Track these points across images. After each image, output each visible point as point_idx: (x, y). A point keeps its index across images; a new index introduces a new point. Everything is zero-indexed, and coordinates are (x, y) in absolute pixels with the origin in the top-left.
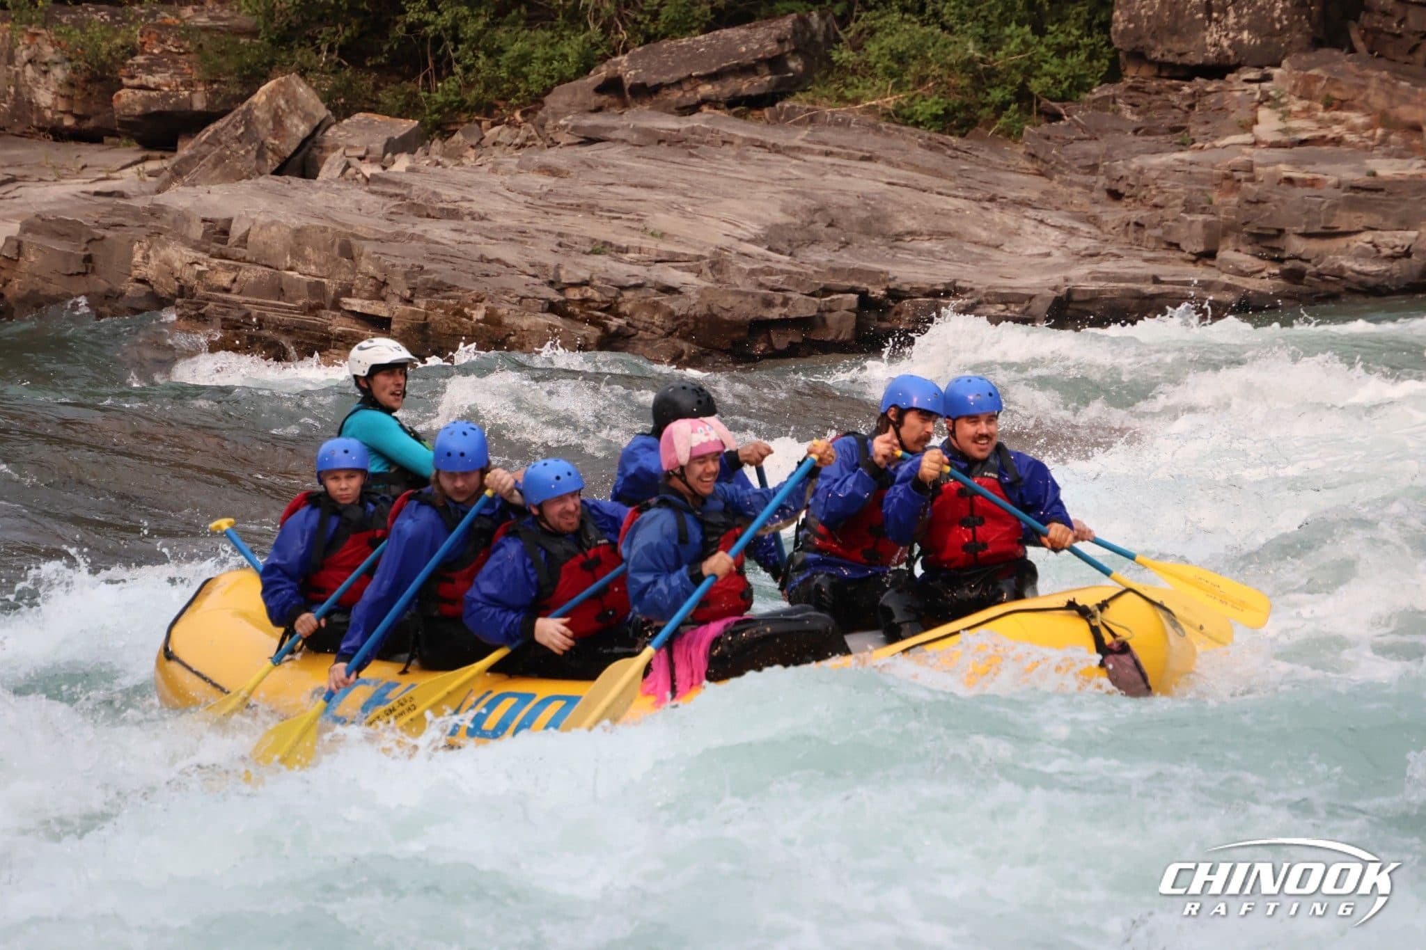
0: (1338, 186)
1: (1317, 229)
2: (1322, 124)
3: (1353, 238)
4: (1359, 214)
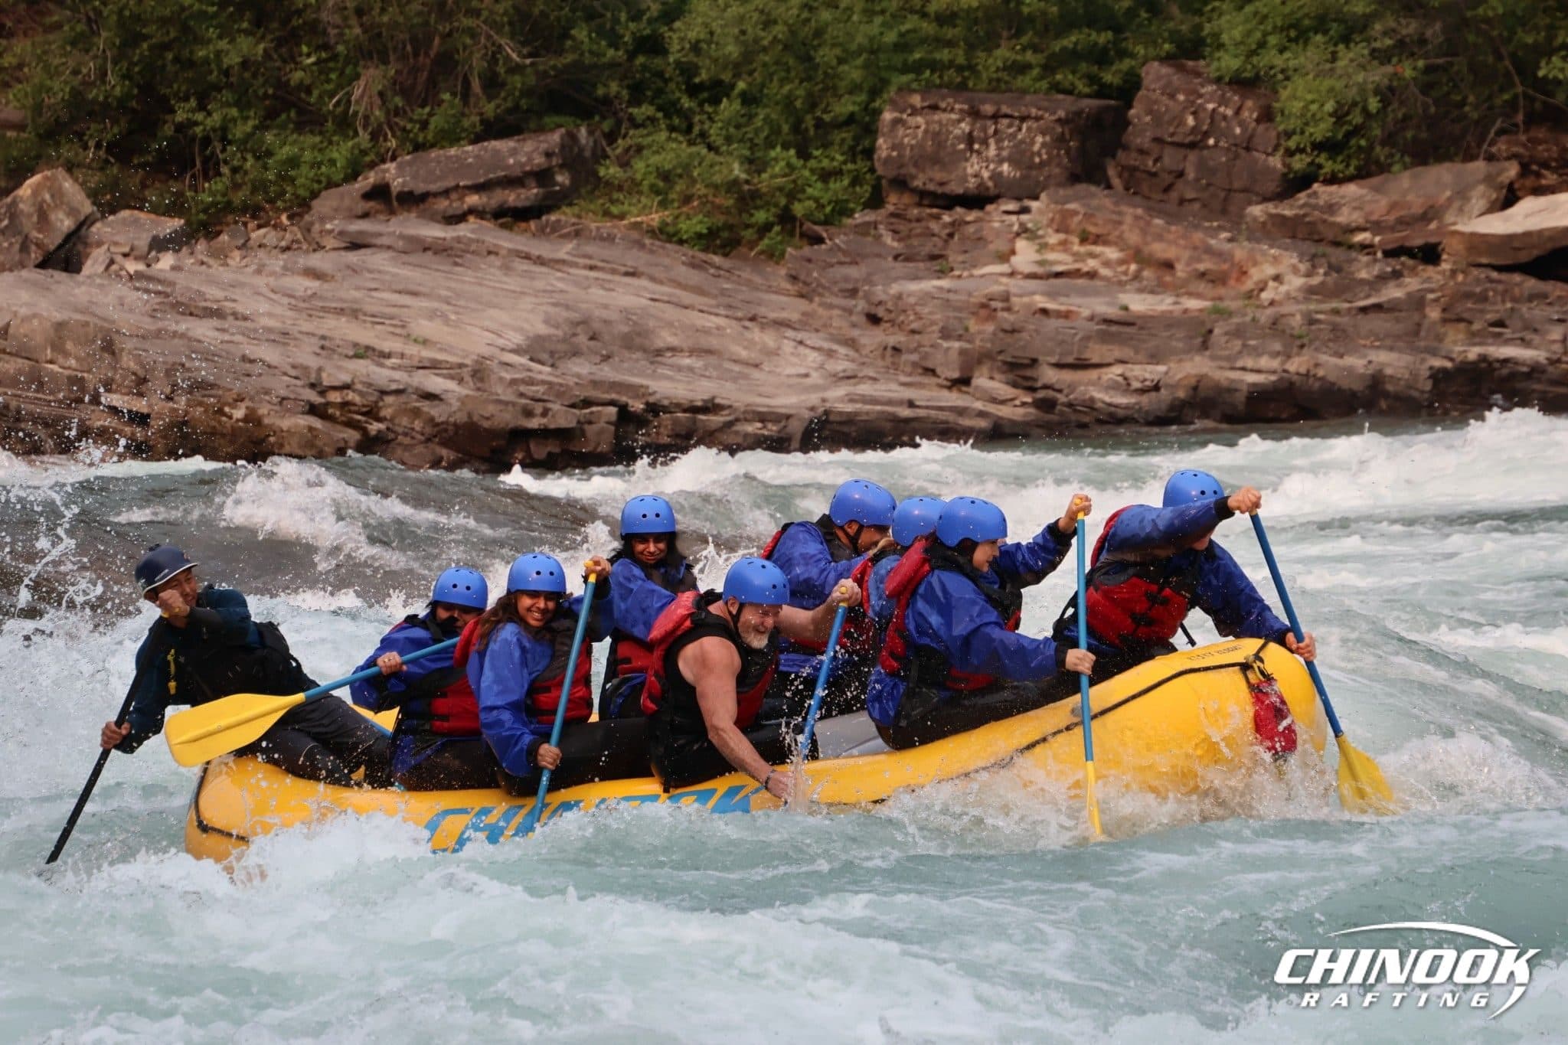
0: (1091, 318)
1: (1070, 360)
2: (1078, 257)
3: (1105, 370)
4: (1111, 347)
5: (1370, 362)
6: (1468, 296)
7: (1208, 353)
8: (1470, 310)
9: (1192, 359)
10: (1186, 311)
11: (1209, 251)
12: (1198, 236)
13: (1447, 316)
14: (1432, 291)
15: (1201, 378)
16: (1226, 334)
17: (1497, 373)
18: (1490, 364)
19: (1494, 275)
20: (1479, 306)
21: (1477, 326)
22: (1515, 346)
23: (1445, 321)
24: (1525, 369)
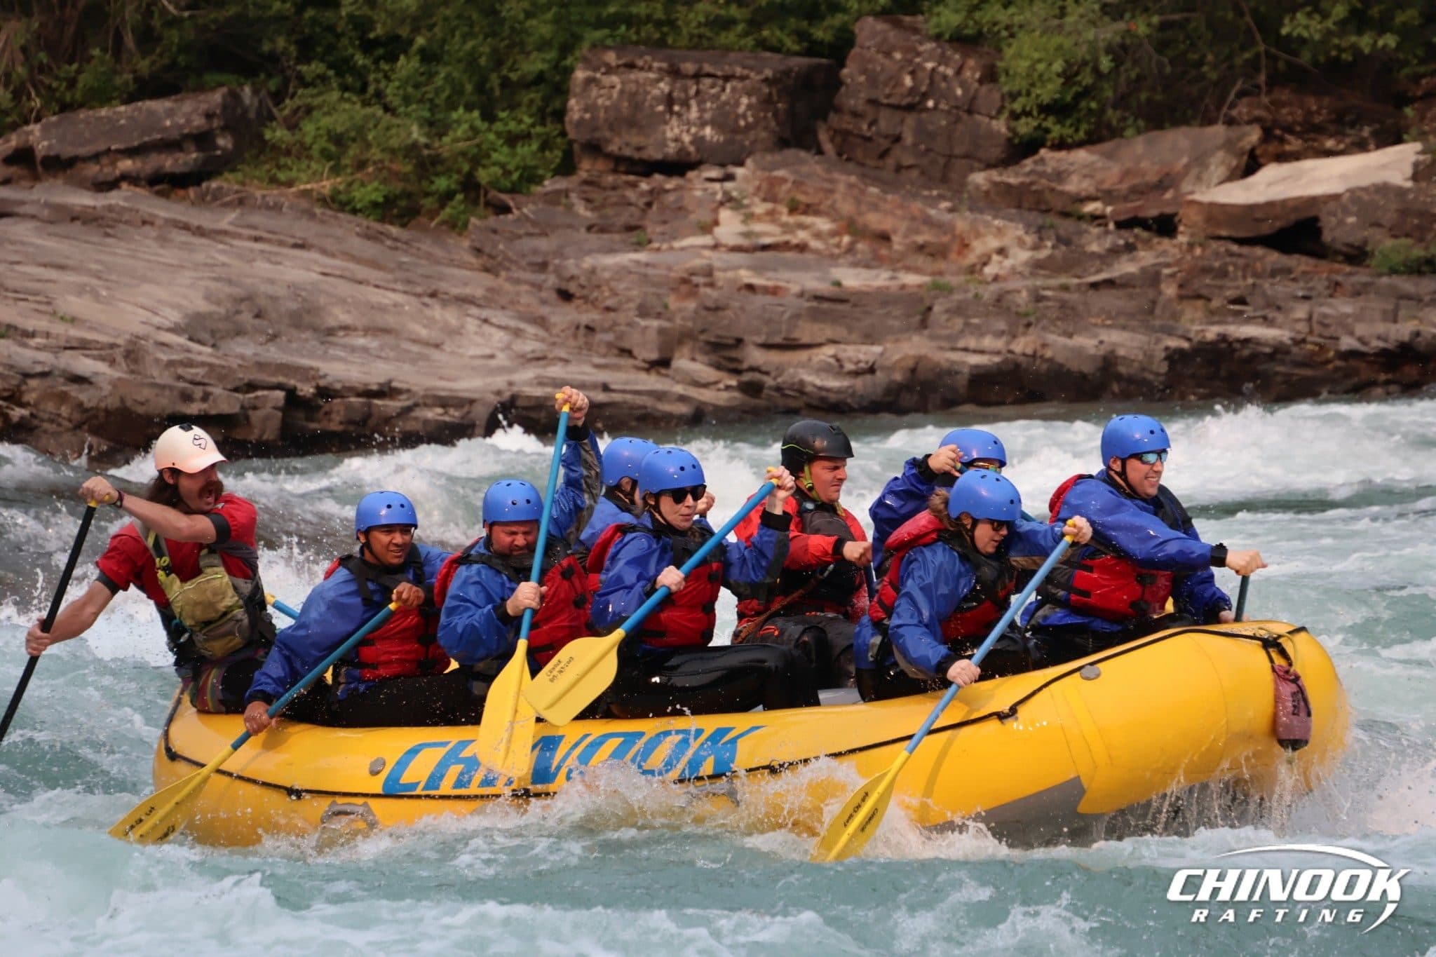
0: (801, 295)
1: (778, 339)
2: (787, 228)
3: (815, 351)
4: (822, 326)
5: (1101, 342)
6: (1206, 270)
7: (926, 332)
8: (1208, 286)
9: (909, 339)
10: (903, 287)
11: (928, 222)
12: (916, 206)
13: (1184, 292)
14: (1168, 265)
15: (919, 360)
16: (947, 311)
17: (1237, 355)
18: (1230, 344)
19: (1235, 248)
20: (1219, 282)
21: (1216, 303)
22: (1257, 324)
23: (1181, 298)
24: (1267, 350)
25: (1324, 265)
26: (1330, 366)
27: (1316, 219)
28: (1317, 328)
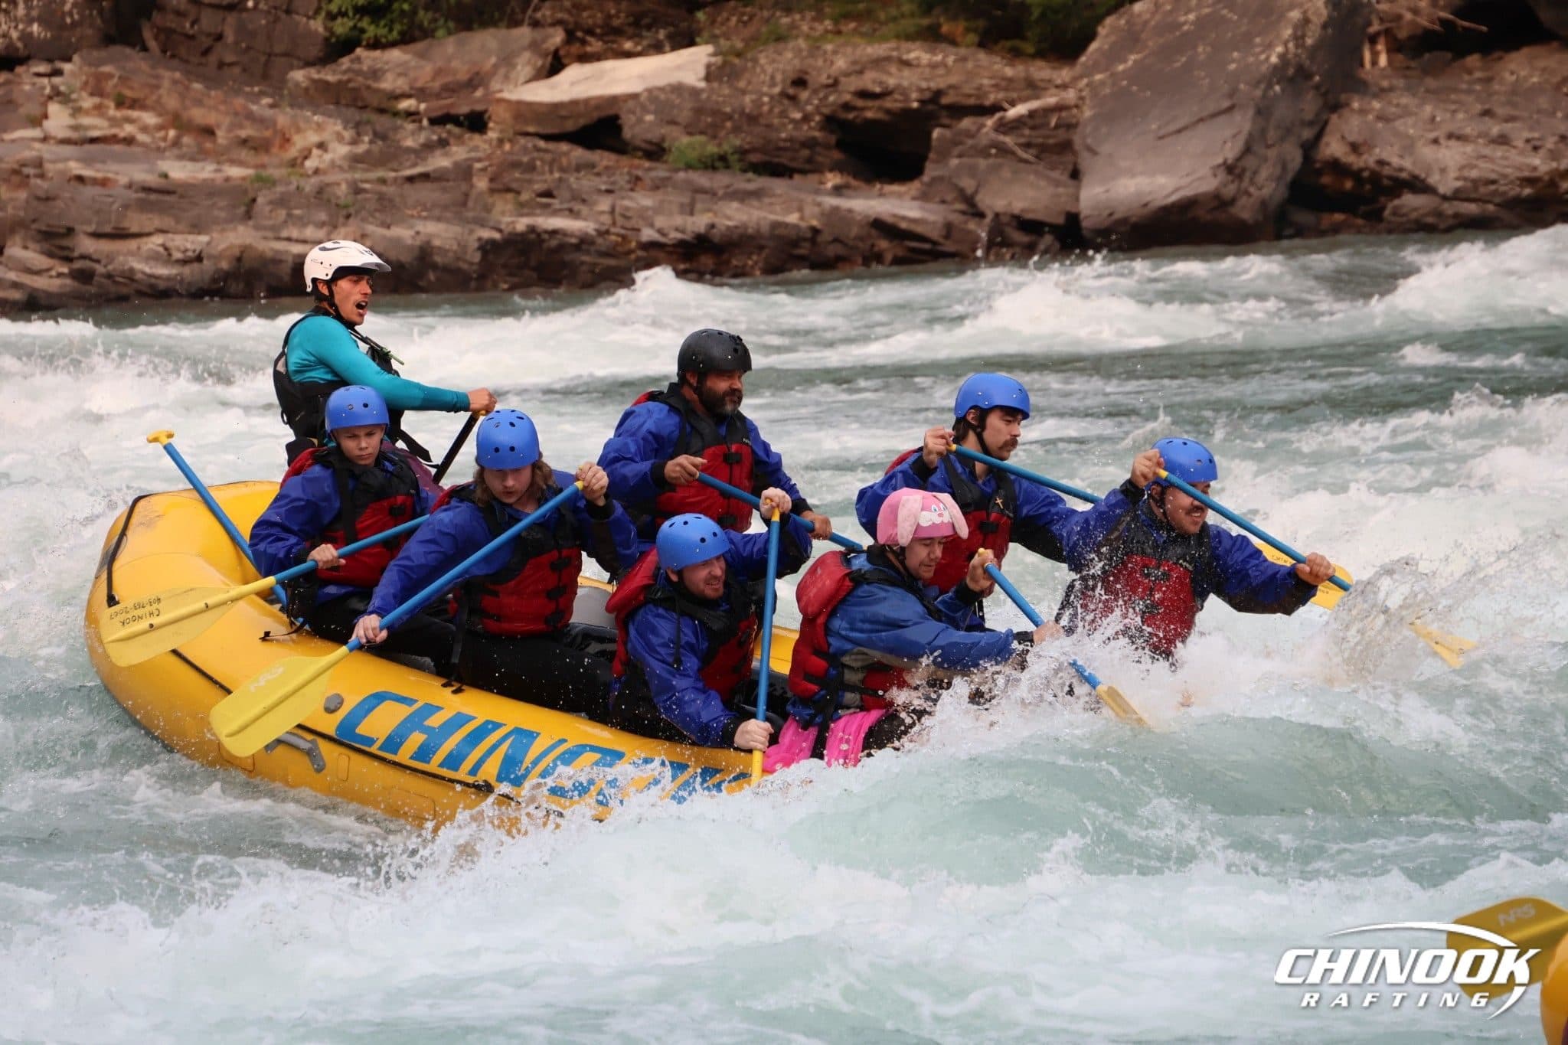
0: (130, 186)
1: (108, 229)
2: (114, 122)
3: (145, 240)
4: (150, 216)
5: (418, 233)
6: (516, 165)
7: (251, 223)
8: (517, 180)
9: (235, 229)
10: (227, 179)
11: (250, 117)
12: (239, 102)
13: (495, 186)
14: (479, 160)
15: (245, 249)
16: (271, 203)
17: (545, 245)
18: (539, 235)
19: (542, 144)
20: (527, 176)
21: (525, 196)
22: (563, 216)
23: (492, 191)
24: (574, 241)
25: (625, 160)
26: (633, 256)
27: (616, 117)
28: (620, 221)
